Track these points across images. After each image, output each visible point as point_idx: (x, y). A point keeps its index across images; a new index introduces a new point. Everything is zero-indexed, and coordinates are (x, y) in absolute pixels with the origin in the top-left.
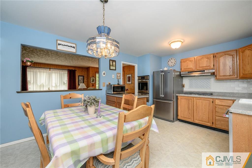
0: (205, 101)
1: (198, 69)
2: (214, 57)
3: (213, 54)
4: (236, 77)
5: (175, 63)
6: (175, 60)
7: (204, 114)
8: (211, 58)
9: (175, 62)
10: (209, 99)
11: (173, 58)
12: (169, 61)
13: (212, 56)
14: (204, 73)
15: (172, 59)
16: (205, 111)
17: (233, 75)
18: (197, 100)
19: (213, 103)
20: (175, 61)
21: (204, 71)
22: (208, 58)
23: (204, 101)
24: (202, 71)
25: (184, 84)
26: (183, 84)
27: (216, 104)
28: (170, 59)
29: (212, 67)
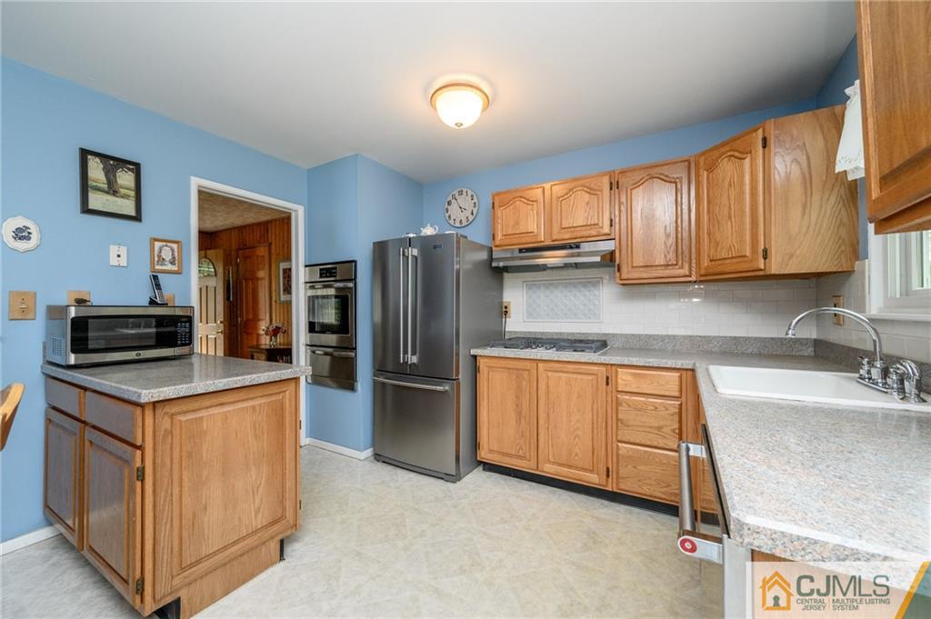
0: (579, 377)
1: (555, 237)
2: (611, 189)
3: (611, 174)
4: (687, 273)
5: (472, 214)
6: (475, 200)
7: (577, 436)
8: (601, 191)
9: (475, 207)
10: (595, 368)
11: (465, 190)
12: (449, 203)
13: (606, 181)
14: (579, 255)
15: (461, 193)
16: (578, 421)
17: (676, 265)
18: (549, 374)
19: (607, 384)
20: (475, 203)
21: (578, 247)
22: (592, 191)
23: (575, 376)
24: (571, 248)
25: (509, 303)
26: (505, 305)
27: (620, 389)
28: (456, 192)
29: (606, 229)
